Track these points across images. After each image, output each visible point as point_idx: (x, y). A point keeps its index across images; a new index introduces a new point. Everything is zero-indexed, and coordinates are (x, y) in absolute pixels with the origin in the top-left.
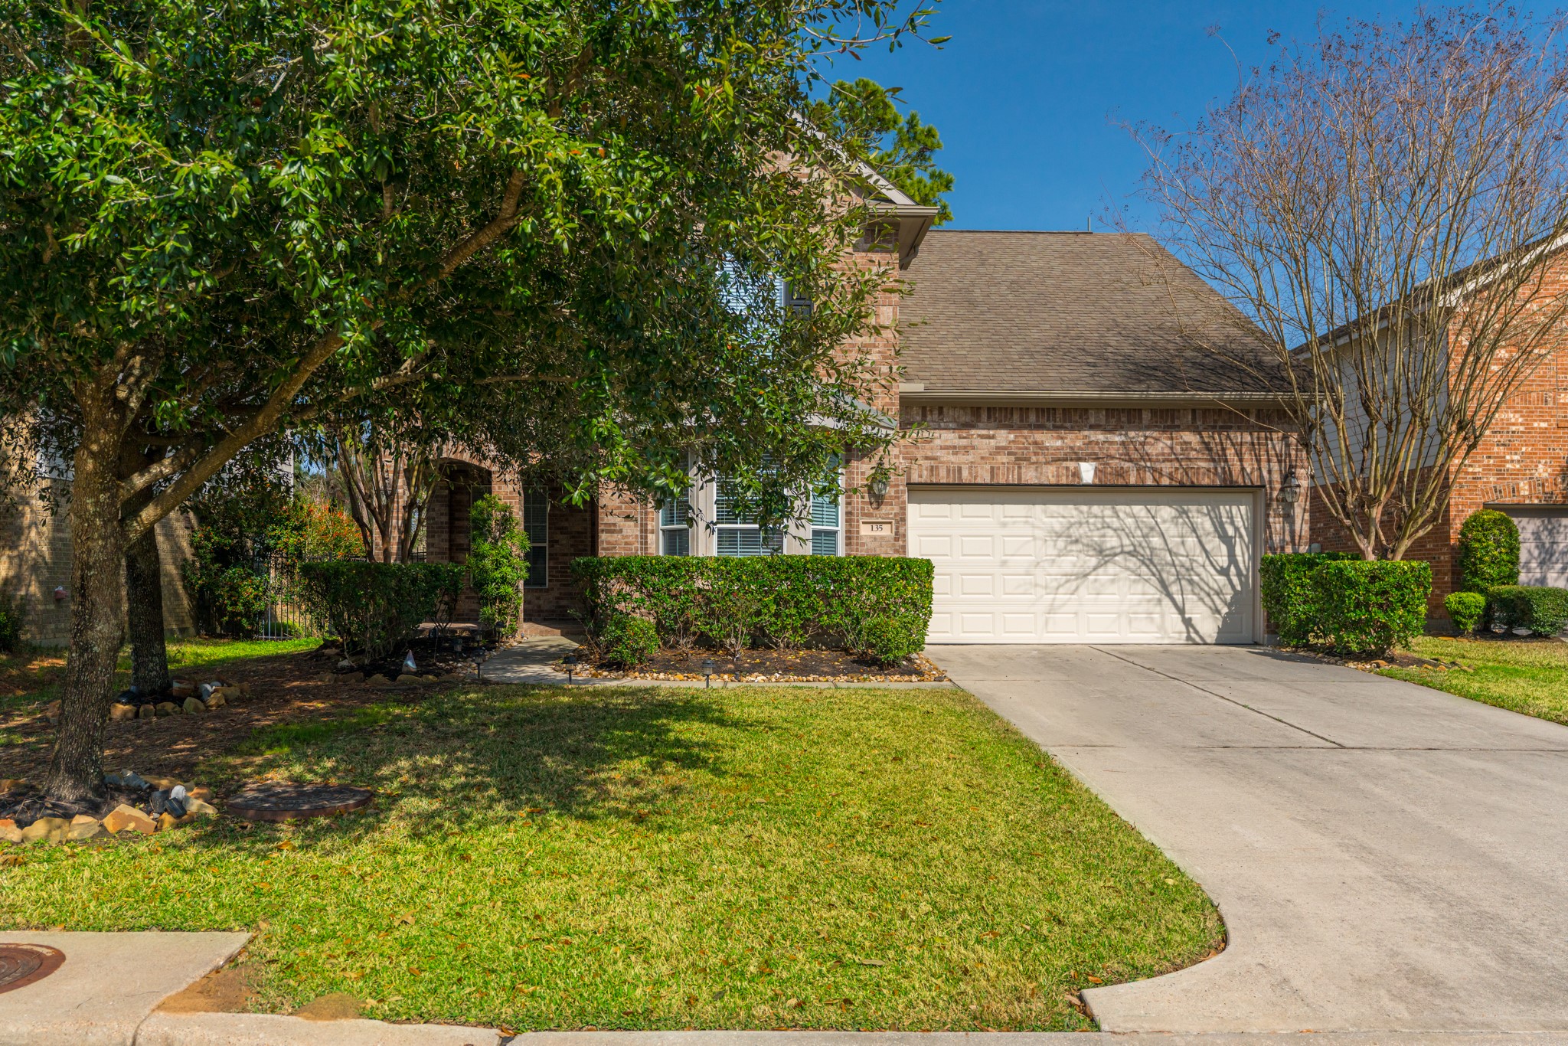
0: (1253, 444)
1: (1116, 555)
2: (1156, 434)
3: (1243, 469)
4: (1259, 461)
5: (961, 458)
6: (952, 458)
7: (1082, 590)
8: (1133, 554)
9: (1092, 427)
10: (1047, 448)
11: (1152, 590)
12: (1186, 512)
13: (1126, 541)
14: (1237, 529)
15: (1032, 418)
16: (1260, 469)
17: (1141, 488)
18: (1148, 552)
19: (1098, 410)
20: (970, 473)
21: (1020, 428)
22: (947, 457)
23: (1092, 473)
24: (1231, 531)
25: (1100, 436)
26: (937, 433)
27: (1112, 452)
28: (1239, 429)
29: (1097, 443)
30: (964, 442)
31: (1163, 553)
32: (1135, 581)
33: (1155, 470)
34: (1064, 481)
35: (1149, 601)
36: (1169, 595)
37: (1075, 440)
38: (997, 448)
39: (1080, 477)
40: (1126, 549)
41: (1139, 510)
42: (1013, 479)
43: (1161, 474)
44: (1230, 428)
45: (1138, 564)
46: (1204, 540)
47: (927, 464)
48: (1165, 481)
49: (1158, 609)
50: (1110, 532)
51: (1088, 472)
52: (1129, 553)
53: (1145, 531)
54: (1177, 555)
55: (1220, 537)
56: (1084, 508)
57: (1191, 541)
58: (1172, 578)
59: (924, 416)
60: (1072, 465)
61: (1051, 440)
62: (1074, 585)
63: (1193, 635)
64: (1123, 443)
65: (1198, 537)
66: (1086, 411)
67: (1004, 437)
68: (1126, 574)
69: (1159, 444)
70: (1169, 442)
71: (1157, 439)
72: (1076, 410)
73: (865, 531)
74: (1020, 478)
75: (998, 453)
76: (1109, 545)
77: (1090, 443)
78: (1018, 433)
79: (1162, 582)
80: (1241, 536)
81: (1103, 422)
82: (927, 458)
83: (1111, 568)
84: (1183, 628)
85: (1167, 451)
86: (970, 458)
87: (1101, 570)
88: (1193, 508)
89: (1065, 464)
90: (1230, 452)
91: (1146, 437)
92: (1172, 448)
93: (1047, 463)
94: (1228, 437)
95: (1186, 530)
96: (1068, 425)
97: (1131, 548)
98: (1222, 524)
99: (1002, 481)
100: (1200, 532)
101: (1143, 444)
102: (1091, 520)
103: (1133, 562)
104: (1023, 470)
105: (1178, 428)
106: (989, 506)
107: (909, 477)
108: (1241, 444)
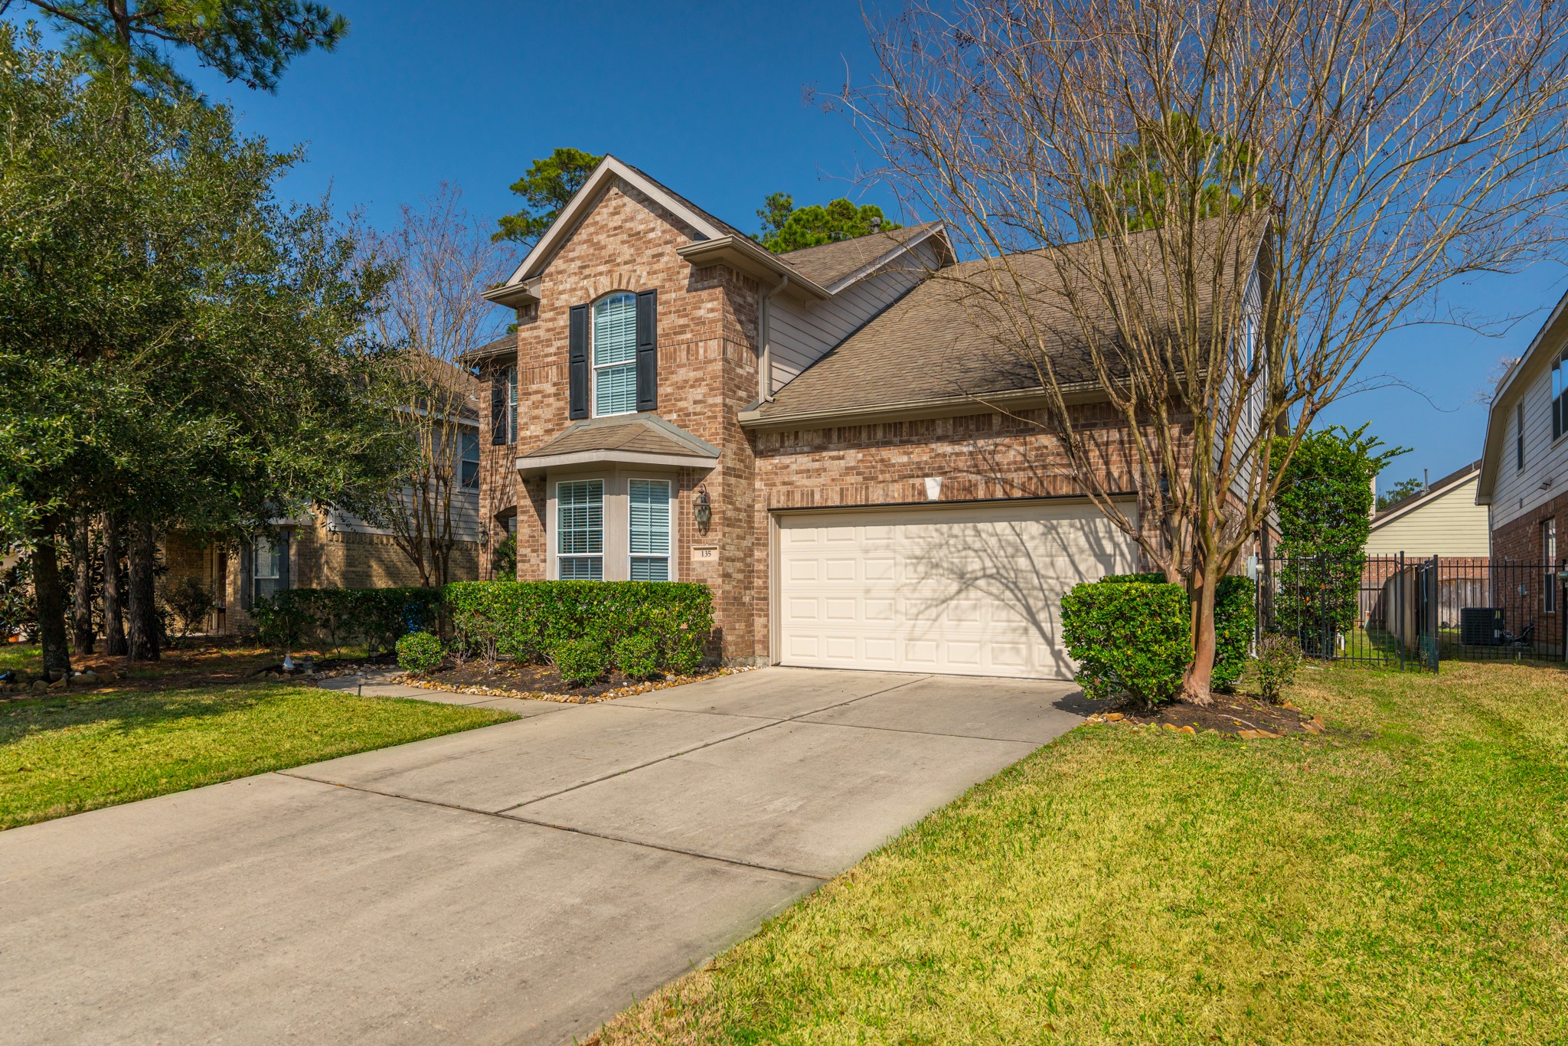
0: (1122, 442)
1: (977, 579)
2: (1007, 441)
3: (1109, 474)
4: (1129, 463)
5: (814, 482)
6: (806, 482)
7: (944, 617)
8: (997, 577)
9: (939, 439)
10: (893, 465)
11: (1019, 618)
12: (1055, 528)
13: (988, 564)
14: (1116, 545)
15: (880, 434)
16: (1130, 472)
17: (990, 502)
18: (1012, 575)
19: (945, 419)
20: (822, 496)
21: (868, 446)
22: (801, 481)
23: (937, 490)
24: (1109, 548)
25: (947, 448)
26: (793, 458)
27: (961, 465)
28: (1106, 426)
29: (945, 455)
30: (817, 465)
31: (1029, 575)
32: (998, 607)
33: (1005, 481)
34: (910, 500)
35: (1014, 630)
36: (1037, 624)
37: (920, 454)
38: (847, 468)
39: (925, 495)
40: (989, 572)
41: (1002, 527)
42: (860, 500)
43: (1012, 486)
44: (1094, 425)
45: (1002, 587)
46: (1077, 558)
47: (785, 488)
48: (1017, 493)
49: (1024, 639)
50: (971, 553)
51: (933, 489)
52: (991, 576)
53: (1010, 550)
54: (1044, 577)
55: (1096, 555)
56: (945, 527)
57: (1062, 561)
58: (1041, 604)
59: (782, 442)
60: (917, 481)
61: (897, 456)
62: (933, 612)
63: (1064, 670)
64: (971, 453)
65: (1069, 556)
66: (933, 421)
67: (853, 456)
68: (989, 600)
69: (1010, 452)
70: (1022, 449)
71: (1009, 447)
72: (922, 421)
73: (697, 557)
74: (867, 499)
75: (847, 474)
76: (970, 569)
77: (938, 455)
78: (866, 452)
79: (1028, 608)
80: (1122, 555)
81: (950, 433)
82: (784, 483)
83: (973, 593)
84: (1051, 661)
85: (1019, 458)
86: (822, 480)
87: (963, 595)
88: (1065, 522)
89: (911, 481)
90: (1094, 455)
91: (996, 445)
92: (1024, 456)
93: (893, 481)
94: (1092, 437)
95: (1056, 548)
96: (914, 438)
97: (994, 571)
98: (1098, 540)
99: (850, 502)
100: (1073, 550)
101: (993, 453)
102: (952, 541)
103: (996, 587)
104: (871, 489)
105: (1032, 431)
106: (852, 529)
107: (769, 504)
108: (1107, 444)
